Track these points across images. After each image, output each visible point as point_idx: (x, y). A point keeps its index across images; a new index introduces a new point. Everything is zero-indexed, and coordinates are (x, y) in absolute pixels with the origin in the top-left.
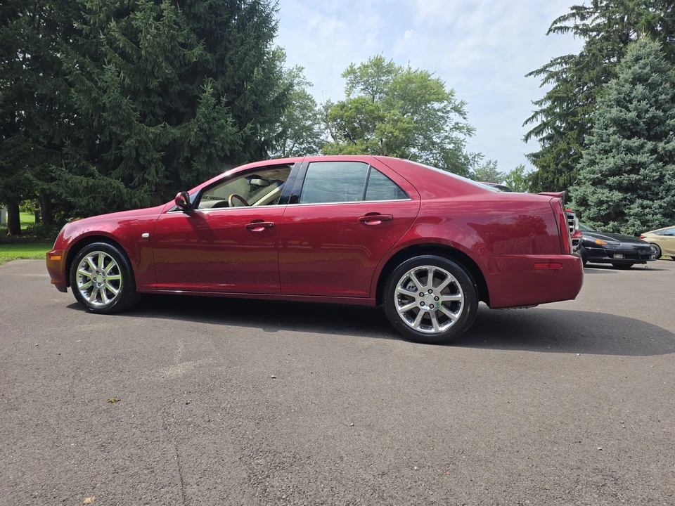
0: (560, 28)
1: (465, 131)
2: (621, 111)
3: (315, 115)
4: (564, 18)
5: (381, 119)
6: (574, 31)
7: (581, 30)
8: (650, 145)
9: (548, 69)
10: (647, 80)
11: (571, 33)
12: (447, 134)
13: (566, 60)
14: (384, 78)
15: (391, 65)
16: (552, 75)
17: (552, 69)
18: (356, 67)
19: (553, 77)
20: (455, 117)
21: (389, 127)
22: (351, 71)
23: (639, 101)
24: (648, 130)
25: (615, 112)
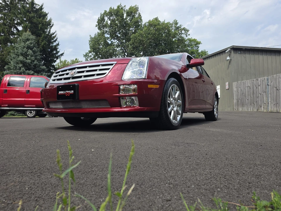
2: (24, 59)
10: (32, 49)
25: (21, 58)
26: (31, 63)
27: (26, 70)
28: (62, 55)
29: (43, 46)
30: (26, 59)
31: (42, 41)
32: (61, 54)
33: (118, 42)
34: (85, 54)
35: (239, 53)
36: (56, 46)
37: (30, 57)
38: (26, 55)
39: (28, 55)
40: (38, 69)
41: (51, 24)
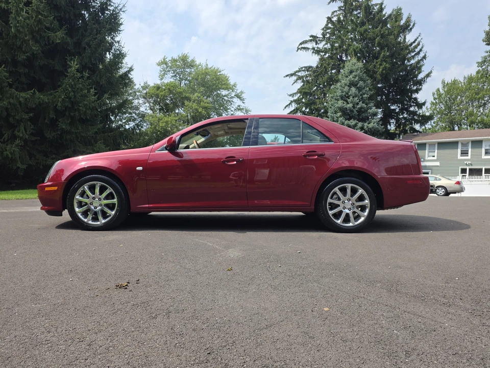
0: (304, 48)
1: (244, 111)
2: (344, 103)
3: (135, 92)
4: (305, 42)
5: (189, 99)
6: (312, 51)
7: (316, 51)
8: (360, 124)
9: (297, 74)
10: (356, 85)
11: (310, 52)
12: (232, 113)
13: (308, 68)
14: (188, 70)
15: (193, 61)
16: (300, 78)
17: (300, 74)
18: (167, 60)
19: (300, 79)
20: (237, 102)
21: (195, 105)
22: (164, 62)
23: (353, 97)
24: (359, 115)
25: (340, 103)
26: (354, 107)
27: (346, 120)
30: (347, 103)
31: (381, 65)
36: (418, 62)
39: (348, 97)
40: (364, 115)
41: (410, 25)
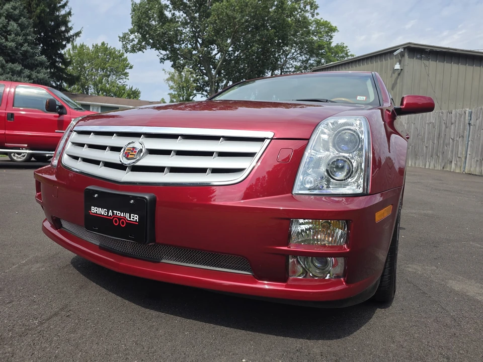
26: (16, 48)
27: (7, 62)
28: (78, 34)
29: (40, 15)
30: (7, 40)
31: (38, 5)
32: (76, 33)
33: (185, 15)
34: (121, 36)
35: (418, 59)
36: (65, 16)
37: (13, 35)
38: (5, 32)
39: (9, 33)
40: (30, 61)
